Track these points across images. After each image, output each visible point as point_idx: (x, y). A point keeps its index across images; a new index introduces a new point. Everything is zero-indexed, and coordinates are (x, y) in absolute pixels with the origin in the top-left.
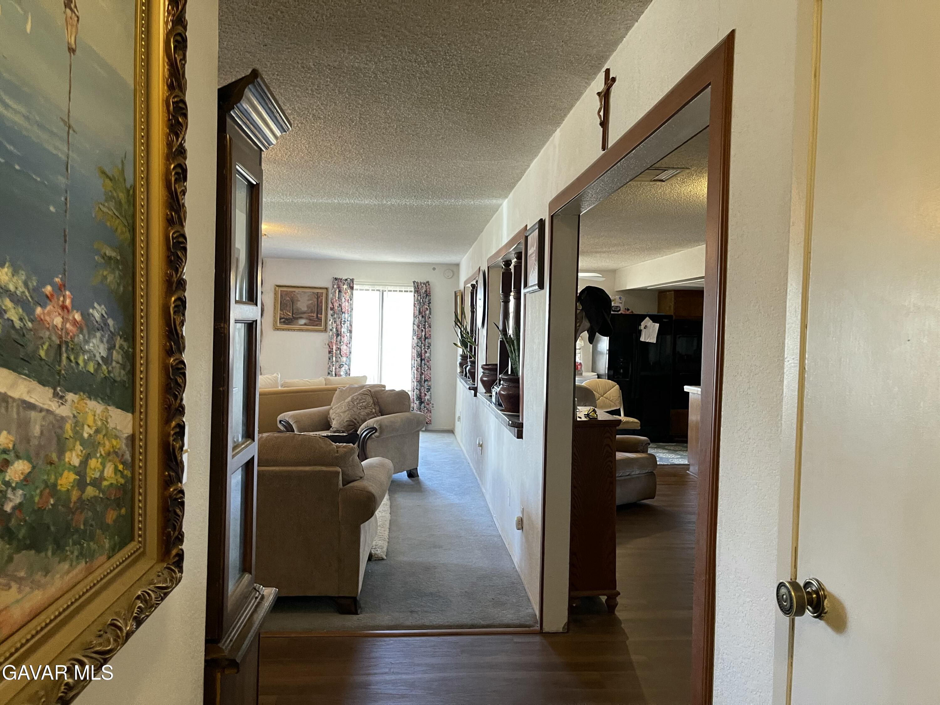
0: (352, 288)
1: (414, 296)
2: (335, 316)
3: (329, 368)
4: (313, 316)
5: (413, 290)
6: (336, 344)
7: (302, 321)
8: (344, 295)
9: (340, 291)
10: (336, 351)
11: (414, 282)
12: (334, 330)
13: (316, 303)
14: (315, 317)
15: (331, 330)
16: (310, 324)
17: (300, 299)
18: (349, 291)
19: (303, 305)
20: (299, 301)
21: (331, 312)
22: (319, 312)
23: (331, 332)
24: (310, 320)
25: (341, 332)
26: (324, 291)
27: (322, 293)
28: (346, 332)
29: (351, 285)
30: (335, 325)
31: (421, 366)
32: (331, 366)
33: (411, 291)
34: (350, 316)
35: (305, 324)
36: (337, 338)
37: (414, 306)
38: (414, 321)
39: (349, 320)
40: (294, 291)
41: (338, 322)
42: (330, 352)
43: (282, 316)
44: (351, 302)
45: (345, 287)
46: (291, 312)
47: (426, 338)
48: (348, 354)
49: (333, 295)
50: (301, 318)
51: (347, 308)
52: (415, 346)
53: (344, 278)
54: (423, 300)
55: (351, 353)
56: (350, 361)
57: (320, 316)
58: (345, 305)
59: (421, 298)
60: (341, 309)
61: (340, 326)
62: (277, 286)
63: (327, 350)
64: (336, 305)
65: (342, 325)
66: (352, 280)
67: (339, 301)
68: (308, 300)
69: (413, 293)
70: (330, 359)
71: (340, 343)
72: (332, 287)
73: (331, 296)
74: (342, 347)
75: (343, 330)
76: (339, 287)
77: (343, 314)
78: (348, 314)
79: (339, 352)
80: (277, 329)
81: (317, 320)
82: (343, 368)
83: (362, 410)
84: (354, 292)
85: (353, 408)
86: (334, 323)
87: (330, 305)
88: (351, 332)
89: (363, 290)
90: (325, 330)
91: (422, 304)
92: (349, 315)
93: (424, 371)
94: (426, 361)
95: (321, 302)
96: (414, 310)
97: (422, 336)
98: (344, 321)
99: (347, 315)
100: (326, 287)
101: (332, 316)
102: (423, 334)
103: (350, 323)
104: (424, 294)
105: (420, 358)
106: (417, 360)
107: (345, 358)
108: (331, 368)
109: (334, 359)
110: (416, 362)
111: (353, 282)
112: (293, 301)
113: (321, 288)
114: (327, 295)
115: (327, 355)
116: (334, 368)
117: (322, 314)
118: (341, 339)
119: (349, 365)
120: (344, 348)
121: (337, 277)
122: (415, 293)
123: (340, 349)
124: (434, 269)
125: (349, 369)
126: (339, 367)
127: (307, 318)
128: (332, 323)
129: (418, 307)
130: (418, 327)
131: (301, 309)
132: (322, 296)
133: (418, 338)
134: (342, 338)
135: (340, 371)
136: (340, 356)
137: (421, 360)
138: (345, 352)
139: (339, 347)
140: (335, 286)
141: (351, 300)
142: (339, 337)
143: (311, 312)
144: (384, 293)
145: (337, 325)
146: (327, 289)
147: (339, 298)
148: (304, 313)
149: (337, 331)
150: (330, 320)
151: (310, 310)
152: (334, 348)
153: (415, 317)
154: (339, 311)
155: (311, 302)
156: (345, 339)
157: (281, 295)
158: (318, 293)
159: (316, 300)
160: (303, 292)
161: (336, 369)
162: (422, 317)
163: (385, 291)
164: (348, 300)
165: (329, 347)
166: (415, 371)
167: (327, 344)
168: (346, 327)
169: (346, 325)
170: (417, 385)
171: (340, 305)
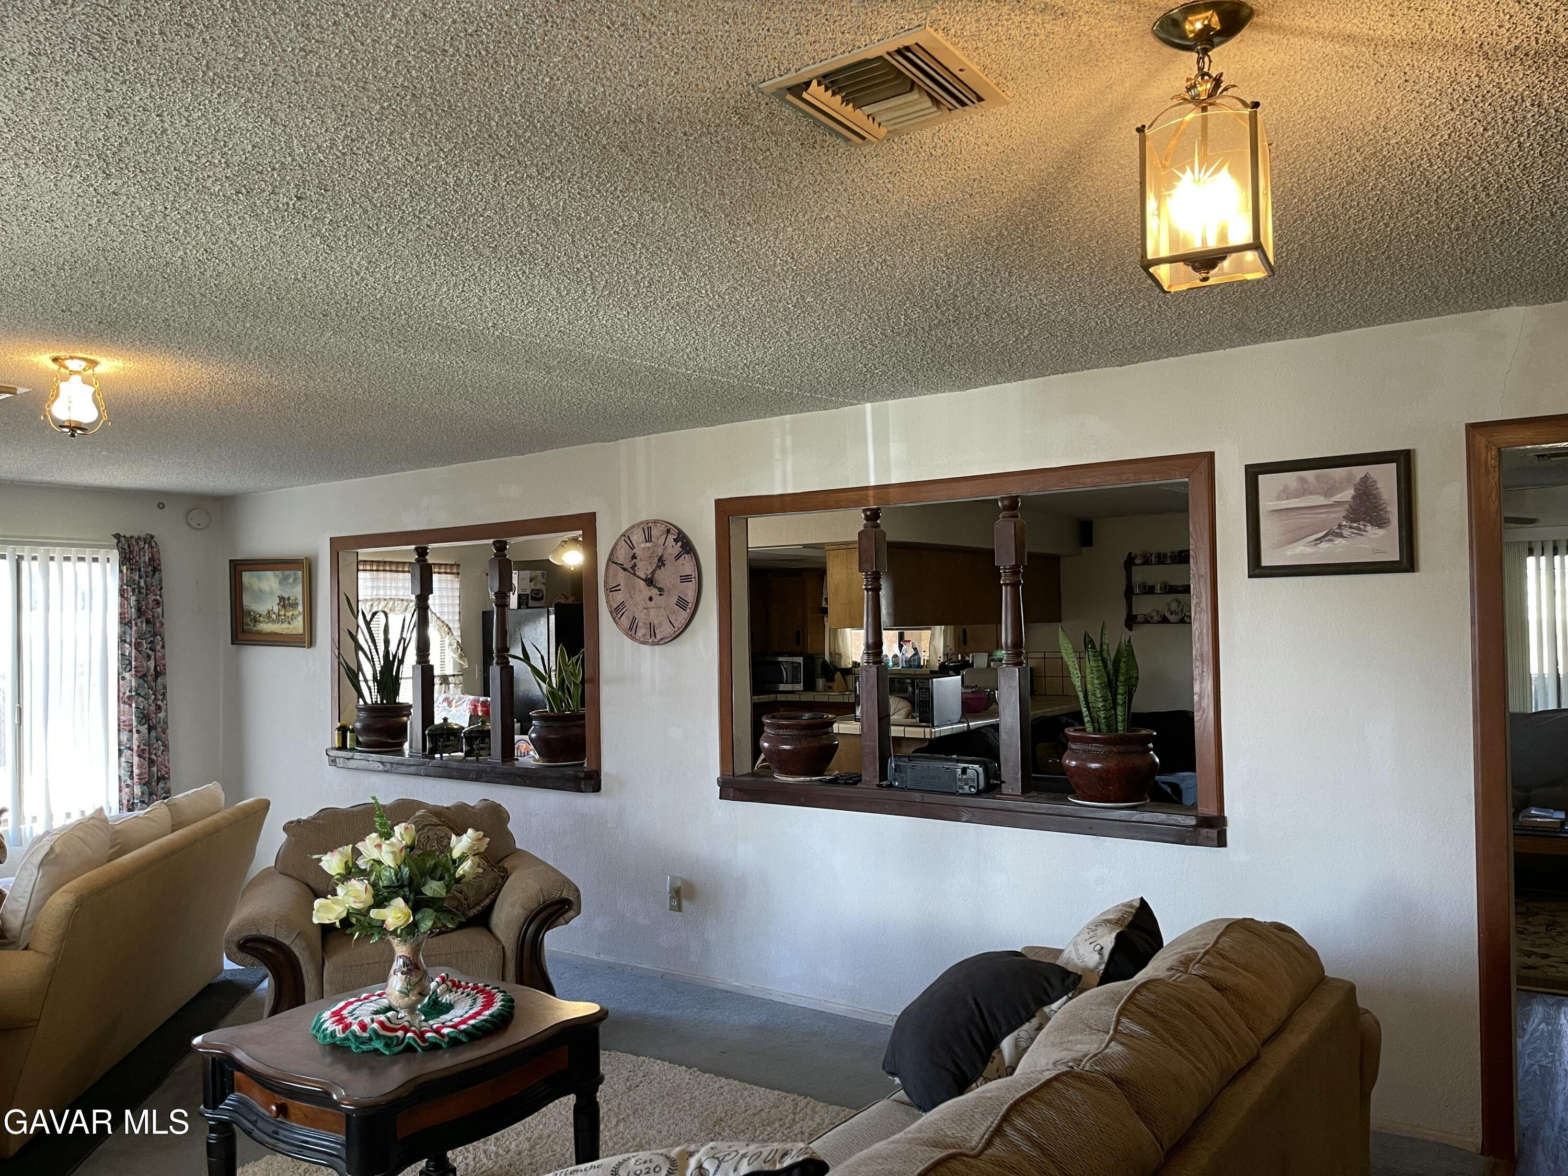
1: (120, 571)
5: (115, 555)
11: (117, 536)
31: (149, 745)
33: (111, 560)
37: (122, 596)
38: (123, 633)
47: (157, 674)
52: (129, 697)
54: (145, 582)
59: (140, 577)
69: (116, 565)
91: (144, 591)
93: (155, 755)
94: (159, 729)
97: (149, 670)
102: (152, 664)
104: (146, 567)
105: (146, 726)
122: (121, 563)
124: (161, 506)
129: (133, 598)
130: (138, 646)
133: (139, 675)
137: (150, 729)
144: (23, 564)
162: (148, 622)
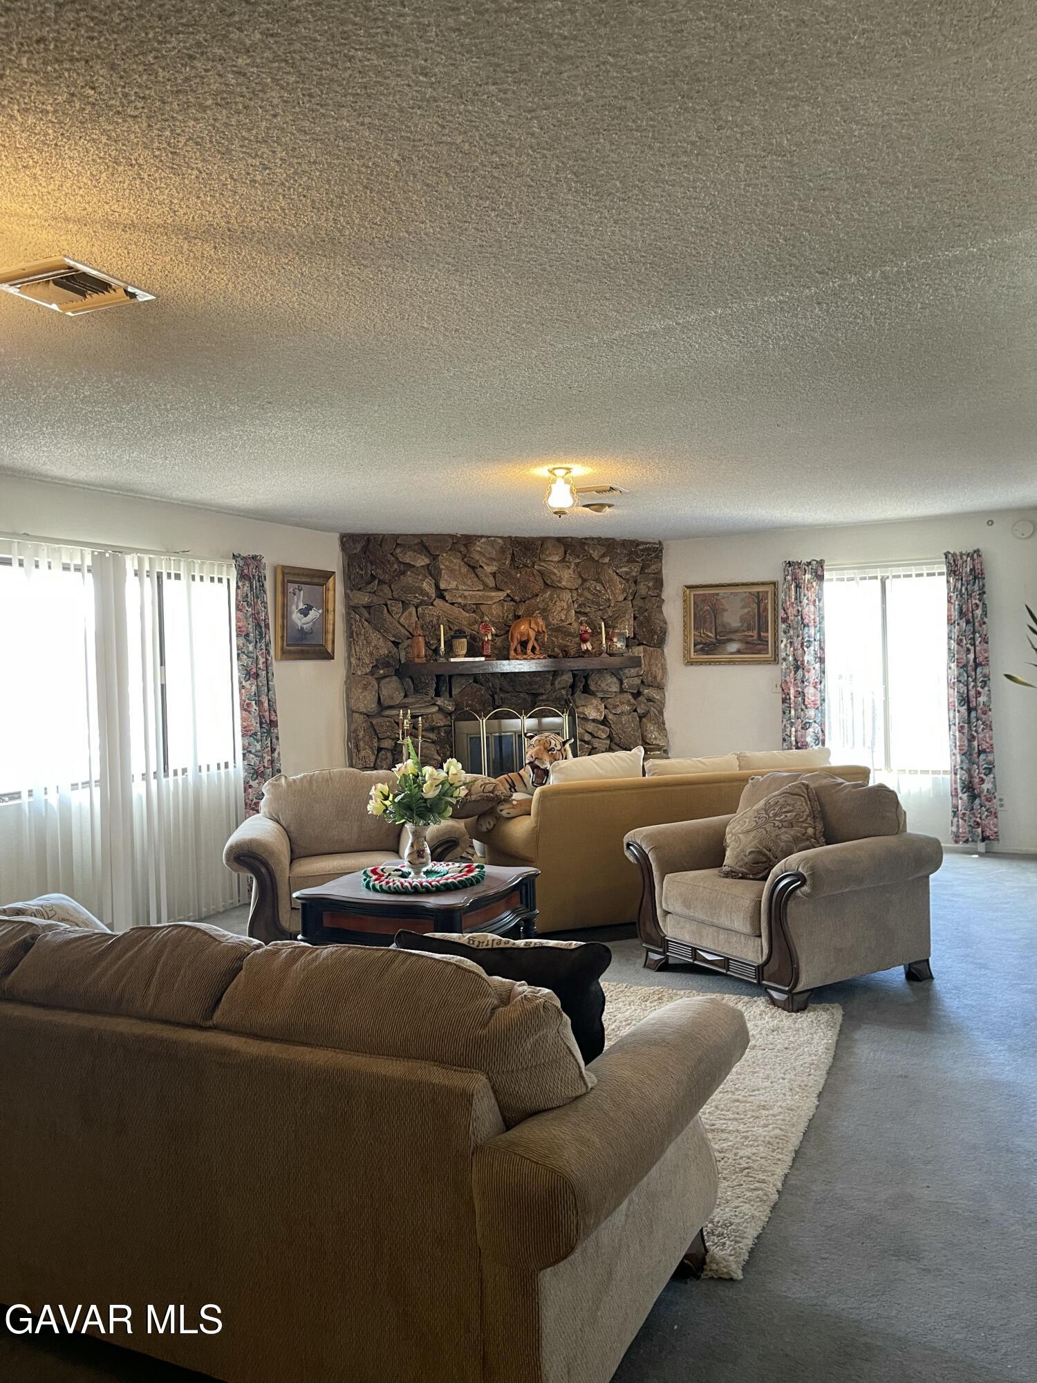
0: (820, 578)
1: (948, 582)
2: (791, 632)
3: (784, 730)
4: (752, 636)
5: (945, 570)
6: (796, 685)
7: (733, 647)
8: (806, 592)
9: (798, 586)
10: (795, 697)
11: (946, 555)
12: (791, 658)
13: (756, 611)
14: (755, 638)
15: (784, 659)
16: (748, 651)
17: (727, 607)
18: (814, 584)
19: (733, 617)
20: (727, 610)
21: (784, 626)
22: (762, 627)
23: (784, 664)
24: (747, 643)
25: (803, 661)
26: (769, 589)
27: (767, 592)
28: (813, 662)
29: (819, 573)
30: (792, 649)
32: (788, 725)
33: (942, 574)
34: (819, 631)
35: (739, 652)
36: (795, 674)
37: (949, 601)
38: (950, 632)
39: (818, 638)
40: (718, 594)
41: (796, 645)
42: (784, 701)
43: (699, 639)
44: (821, 605)
45: (808, 576)
46: (714, 631)
48: (819, 702)
49: (786, 595)
50: (730, 640)
51: (812, 617)
52: (954, 683)
53: (804, 561)
54: (966, 589)
55: (824, 700)
56: (823, 716)
57: (766, 634)
58: (809, 611)
60: (802, 618)
61: (800, 652)
62: (688, 587)
63: (780, 696)
64: (792, 611)
65: (805, 649)
66: (821, 563)
67: (796, 603)
68: (743, 607)
69: (945, 577)
70: (784, 713)
71: (803, 682)
72: (783, 579)
73: (782, 596)
74: (806, 691)
75: (806, 658)
76: (795, 579)
77: (806, 628)
78: (816, 627)
79: (800, 699)
80: (691, 663)
81: (759, 642)
82: (811, 730)
83: (784, 830)
84: (826, 585)
85: (766, 823)
86: (788, 645)
87: (782, 614)
88: (822, 660)
89: (842, 580)
90: (775, 660)
91: (965, 596)
92: (817, 628)
95: (766, 610)
96: (949, 610)
98: (809, 641)
99: (812, 631)
100: (773, 579)
101: (785, 632)
103: (820, 645)
106: (959, 711)
107: (813, 710)
108: (788, 730)
109: (793, 712)
110: (957, 714)
111: (822, 567)
112: (716, 611)
113: (763, 584)
114: (775, 595)
115: (779, 706)
116: (793, 729)
117: (767, 631)
118: (804, 676)
119: (822, 725)
120: (810, 691)
121: (791, 560)
122: (949, 575)
123: (801, 694)
125: (823, 731)
126: (802, 728)
127: (740, 641)
128: (786, 646)
129: (957, 603)
131: (729, 624)
132: (767, 598)
134: (806, 673)
135: (804, 736)
136: (803, 707)
138: (813, 698)
139: (799, 689)
140: (789, 578)
141: (820, 600)
142: (800, 672)
143: (749, 630)
144: (888, 582)
145: (794, 650)
146: (774, 584)
147: (796, 599)
148: (736, 631)
149: (795, 660)
150: (782, 641)
151: (745, 625)
152: (792, 691)
153: (950, 622)
154: (798, 622)
155: (746, 610)
156: (812, 676)
157: (695, 603)
158: (758, 593)
159: (755, 606)
160: (732, 593)
161: (796, 732)
163: (888, 578)
164: (815, 601)
165: (783, 690)
166: (958, 734)
167: (779, 686)
168: (813, 652)
169: (812, 648)
170: (962, 762)
171: (798, 611)
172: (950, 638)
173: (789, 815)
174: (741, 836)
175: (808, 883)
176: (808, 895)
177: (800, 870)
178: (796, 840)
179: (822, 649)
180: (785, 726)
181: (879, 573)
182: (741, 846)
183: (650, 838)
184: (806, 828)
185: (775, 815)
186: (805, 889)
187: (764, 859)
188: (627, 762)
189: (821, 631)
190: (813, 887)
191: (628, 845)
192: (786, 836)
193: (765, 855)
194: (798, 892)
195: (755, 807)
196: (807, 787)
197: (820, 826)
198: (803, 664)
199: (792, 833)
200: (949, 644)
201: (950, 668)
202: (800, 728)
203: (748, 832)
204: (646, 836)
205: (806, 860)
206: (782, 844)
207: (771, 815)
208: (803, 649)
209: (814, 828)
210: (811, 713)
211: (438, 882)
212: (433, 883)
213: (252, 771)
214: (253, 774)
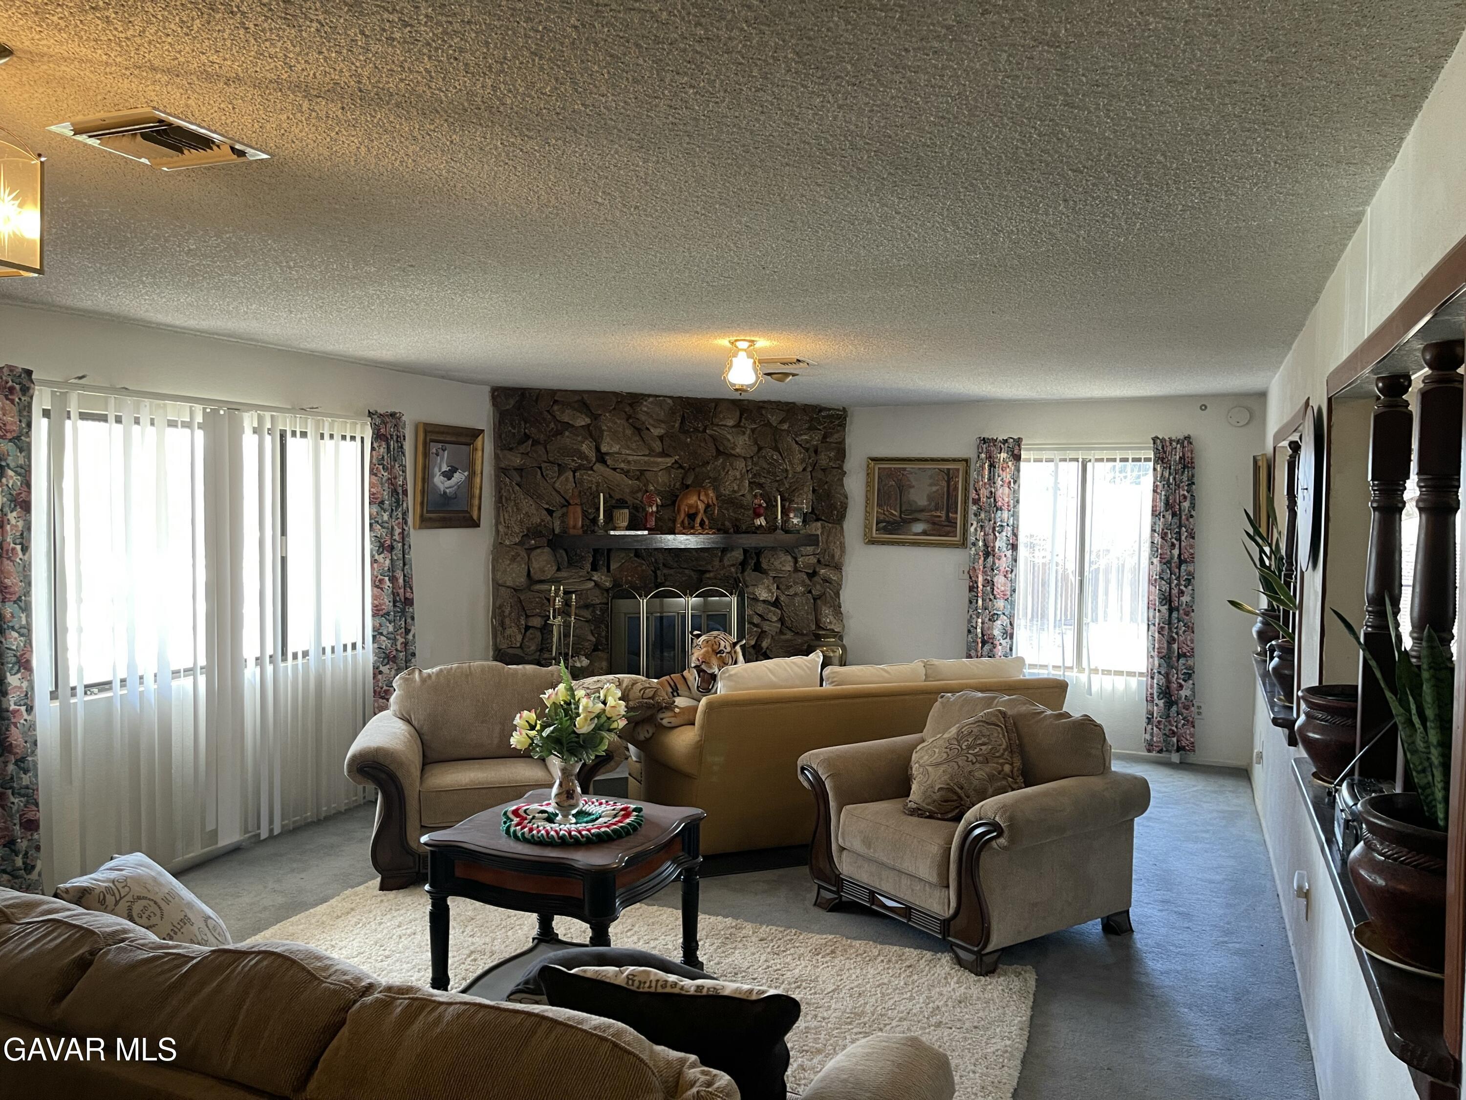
0: (1017, 458)
1: (1155, 469)
2: (983, 515)
3: (969, 621)
4: (939, 517)
5: (1152, 456)
6: (985, 573)
7: (919, 527)
8: (1001, 472)
9: (992, 466)
10: (983, 586)
11: (1155, 440)
12: (981, 543)
13: (945, 489)
14: (943, 518)
15: (974, 544)
16: (934, 532)
17: (914, 483)
18: (1010, 464)
19: (919, 496)
20: (913, 487)
21: (975, 508)
22: (951, 507)
23: (973, 549)
24: (934, 524)
25: (994, 547)
26: (961, 466)
27: (958, 470)
28: (1005, 549)
29: (1016, 452)
30: (982, 533)
31: (1170, 623)
32: (974, 616)
33: (1147, 460)
34: (1013, 516)
35: (925, 533)
36: (985, 560)
37: (1155, 491)
38: (1154, 524)
39: (1011, 523)
40: (904, 469)
41: (987, 529)
42: (971, 589)
43: (882, 517)
44: (1016, 487)
45: (1003, 455)
46: (898, 510)
47: (1181, 562)
48: (1008, 593)
49: (980, 475)
50: (917, 520)
51: (1006, 500)
52: (1156, 580)
53: (1000, 438)
54: (1174, 479)
55: (1014, 591)
56: (1013, 608)
57: (954, 516)
58: (1003, 493)
59: (1170, 474)
60: (995, 500)
61: (992, 537)
62: (873, 459)
63: (966, 584)
64: (984, 493)
65: (997, 534)
66: (1018, 442)
67: (990, 484)
68: (931, 485)
69: (1151, 464)
70: (971, 602)
71: (993, 570)
72: (976, 456)
73: (974, 475)
74: (995, 580)
75: (997, 544)
76: (990, 457)
77: (999, 512)
78: (1009, 511)
79: (988, 588)
80: (872, 542)
81: (947, 523)
82: (999, 622)
83: (978, 765)
84: (1023, 465)
85: (958, 756)
86: (979, 529)
87: (973, 495)
88: (1014, 547)
89: (1040, 460)
90: (963, 544)
91: (1173, 487)
92: (1011, 512)
93: (1177, 633)
94: (1181, 612)
95: (956, 489)
96: (1154, 500)
97: (1172, 558)
98: (1002, 526)
99: (1005, 514)
100: (965, 456)
101: (975, 515)
102: (1176, 552)
103: (1013, 530)
104: (1177, 465)
105: (1166, 607)
106: (1159, 611)
107: (1002, 601)
108: (974, 621)
109: (980, 602)
110: (1157, 614)
111: (1019, 446)
112: (902, 488)
113: (954, 460)
114: (967, 473)
115: (966, 594)
116: (980, 620)
117: (956, 513)
118: (994, 563)
119: (1011, 617)
120: (999, 580)
121: (986, 436)
122: (1156, 462)
123: (989, 583)
124: (1204, 407)
125: (1011, 624)
126: (990, 620)
127: (927, 521)
128: (976, 530)
129: (1163, 493)
130: (1164, 537)
131: (916, 502)
132: (957, 477)
133: (1164, 561)
134: (997, 561)
135: (991, 628)
136: (992, 597)
137: (1171, 610)
138: (1003, 588)
139: (989, 578)
140: (983, 456)
141: (1015, 482)
142: (990, 559)
143: (936, 510)
144: (1089, 465)
145: (985, 534)
146: (966, 461)
147: (989, 479)
148: (922, 511)
149: (986, 545)
150: (972, 524)
151: (933, 504)
152: (980, 579)
153: (1155, 514)
154: (990, 505)
155: (934, 489)
156: (1003, 564)
157: (879, 477)
158: (949, 470)
159: (944, 484)
160: (920, 469)
161: (983, 623)
162: (1174, 515)
163: (1090, 461)
164: (1010, 482)
165: (970, 578)
166: (1156, 635)
167: (966, 572)
168: (1005, 538)
169: (1004, 534)
170: (1160, 666)
171: (991, 492)
172: (1153, 531)
173: (983, 748)
174: (930, 769)
175: (1006, 834)
176: (1005, 848)
177: (997, 819)
178: (991, 778)
179: (1015, 535)
180: (971, 616)
181: (1080, 455)
182: (931, 779)
183: (828, 762)
184: (1002, 765)
185: (969, 747)
186: (1002, 841)
187: (955, 798)
188: (804, 670)
189: (1015, 515)
190: (1012, 840)
191: (803, 769)
192: (981, 773)
193: (956, 793)
194: (994, 844)
195: (946, 736)
196: (1004, 714)
197: (1018, 763)
198: (994, 551)
199: (987, 770)
200: (1152, 537)
201: (1152, 563)
202: (987, 620)
203: (938, 765)
204: (823, 761)
205: (1004, 808)
206: (976, 782)
207: (964, 747)
208: (995, 535)
209: (1012, 764)
210: (1000, 604)
211: (589, 830)
212: (584, 833)
213: (383, 655)
214: (384, 658)
